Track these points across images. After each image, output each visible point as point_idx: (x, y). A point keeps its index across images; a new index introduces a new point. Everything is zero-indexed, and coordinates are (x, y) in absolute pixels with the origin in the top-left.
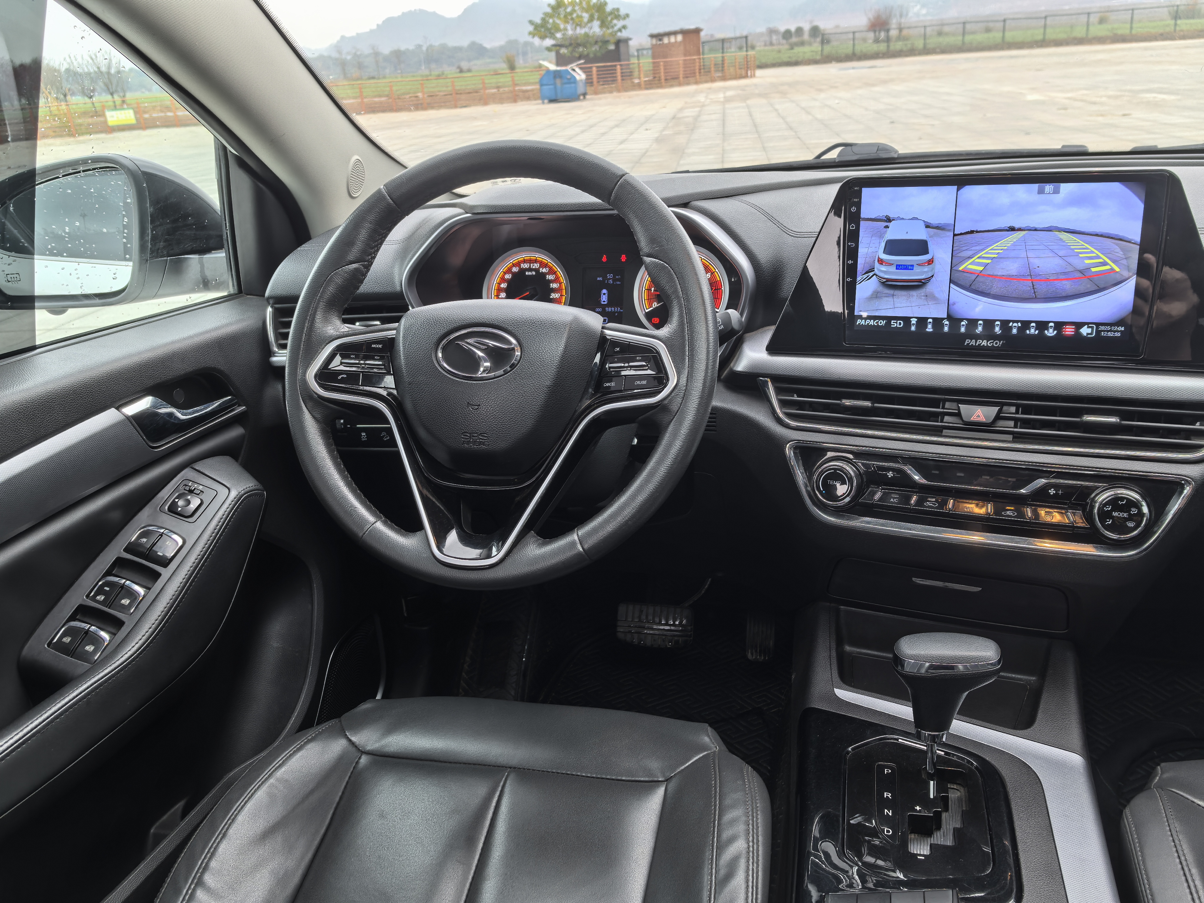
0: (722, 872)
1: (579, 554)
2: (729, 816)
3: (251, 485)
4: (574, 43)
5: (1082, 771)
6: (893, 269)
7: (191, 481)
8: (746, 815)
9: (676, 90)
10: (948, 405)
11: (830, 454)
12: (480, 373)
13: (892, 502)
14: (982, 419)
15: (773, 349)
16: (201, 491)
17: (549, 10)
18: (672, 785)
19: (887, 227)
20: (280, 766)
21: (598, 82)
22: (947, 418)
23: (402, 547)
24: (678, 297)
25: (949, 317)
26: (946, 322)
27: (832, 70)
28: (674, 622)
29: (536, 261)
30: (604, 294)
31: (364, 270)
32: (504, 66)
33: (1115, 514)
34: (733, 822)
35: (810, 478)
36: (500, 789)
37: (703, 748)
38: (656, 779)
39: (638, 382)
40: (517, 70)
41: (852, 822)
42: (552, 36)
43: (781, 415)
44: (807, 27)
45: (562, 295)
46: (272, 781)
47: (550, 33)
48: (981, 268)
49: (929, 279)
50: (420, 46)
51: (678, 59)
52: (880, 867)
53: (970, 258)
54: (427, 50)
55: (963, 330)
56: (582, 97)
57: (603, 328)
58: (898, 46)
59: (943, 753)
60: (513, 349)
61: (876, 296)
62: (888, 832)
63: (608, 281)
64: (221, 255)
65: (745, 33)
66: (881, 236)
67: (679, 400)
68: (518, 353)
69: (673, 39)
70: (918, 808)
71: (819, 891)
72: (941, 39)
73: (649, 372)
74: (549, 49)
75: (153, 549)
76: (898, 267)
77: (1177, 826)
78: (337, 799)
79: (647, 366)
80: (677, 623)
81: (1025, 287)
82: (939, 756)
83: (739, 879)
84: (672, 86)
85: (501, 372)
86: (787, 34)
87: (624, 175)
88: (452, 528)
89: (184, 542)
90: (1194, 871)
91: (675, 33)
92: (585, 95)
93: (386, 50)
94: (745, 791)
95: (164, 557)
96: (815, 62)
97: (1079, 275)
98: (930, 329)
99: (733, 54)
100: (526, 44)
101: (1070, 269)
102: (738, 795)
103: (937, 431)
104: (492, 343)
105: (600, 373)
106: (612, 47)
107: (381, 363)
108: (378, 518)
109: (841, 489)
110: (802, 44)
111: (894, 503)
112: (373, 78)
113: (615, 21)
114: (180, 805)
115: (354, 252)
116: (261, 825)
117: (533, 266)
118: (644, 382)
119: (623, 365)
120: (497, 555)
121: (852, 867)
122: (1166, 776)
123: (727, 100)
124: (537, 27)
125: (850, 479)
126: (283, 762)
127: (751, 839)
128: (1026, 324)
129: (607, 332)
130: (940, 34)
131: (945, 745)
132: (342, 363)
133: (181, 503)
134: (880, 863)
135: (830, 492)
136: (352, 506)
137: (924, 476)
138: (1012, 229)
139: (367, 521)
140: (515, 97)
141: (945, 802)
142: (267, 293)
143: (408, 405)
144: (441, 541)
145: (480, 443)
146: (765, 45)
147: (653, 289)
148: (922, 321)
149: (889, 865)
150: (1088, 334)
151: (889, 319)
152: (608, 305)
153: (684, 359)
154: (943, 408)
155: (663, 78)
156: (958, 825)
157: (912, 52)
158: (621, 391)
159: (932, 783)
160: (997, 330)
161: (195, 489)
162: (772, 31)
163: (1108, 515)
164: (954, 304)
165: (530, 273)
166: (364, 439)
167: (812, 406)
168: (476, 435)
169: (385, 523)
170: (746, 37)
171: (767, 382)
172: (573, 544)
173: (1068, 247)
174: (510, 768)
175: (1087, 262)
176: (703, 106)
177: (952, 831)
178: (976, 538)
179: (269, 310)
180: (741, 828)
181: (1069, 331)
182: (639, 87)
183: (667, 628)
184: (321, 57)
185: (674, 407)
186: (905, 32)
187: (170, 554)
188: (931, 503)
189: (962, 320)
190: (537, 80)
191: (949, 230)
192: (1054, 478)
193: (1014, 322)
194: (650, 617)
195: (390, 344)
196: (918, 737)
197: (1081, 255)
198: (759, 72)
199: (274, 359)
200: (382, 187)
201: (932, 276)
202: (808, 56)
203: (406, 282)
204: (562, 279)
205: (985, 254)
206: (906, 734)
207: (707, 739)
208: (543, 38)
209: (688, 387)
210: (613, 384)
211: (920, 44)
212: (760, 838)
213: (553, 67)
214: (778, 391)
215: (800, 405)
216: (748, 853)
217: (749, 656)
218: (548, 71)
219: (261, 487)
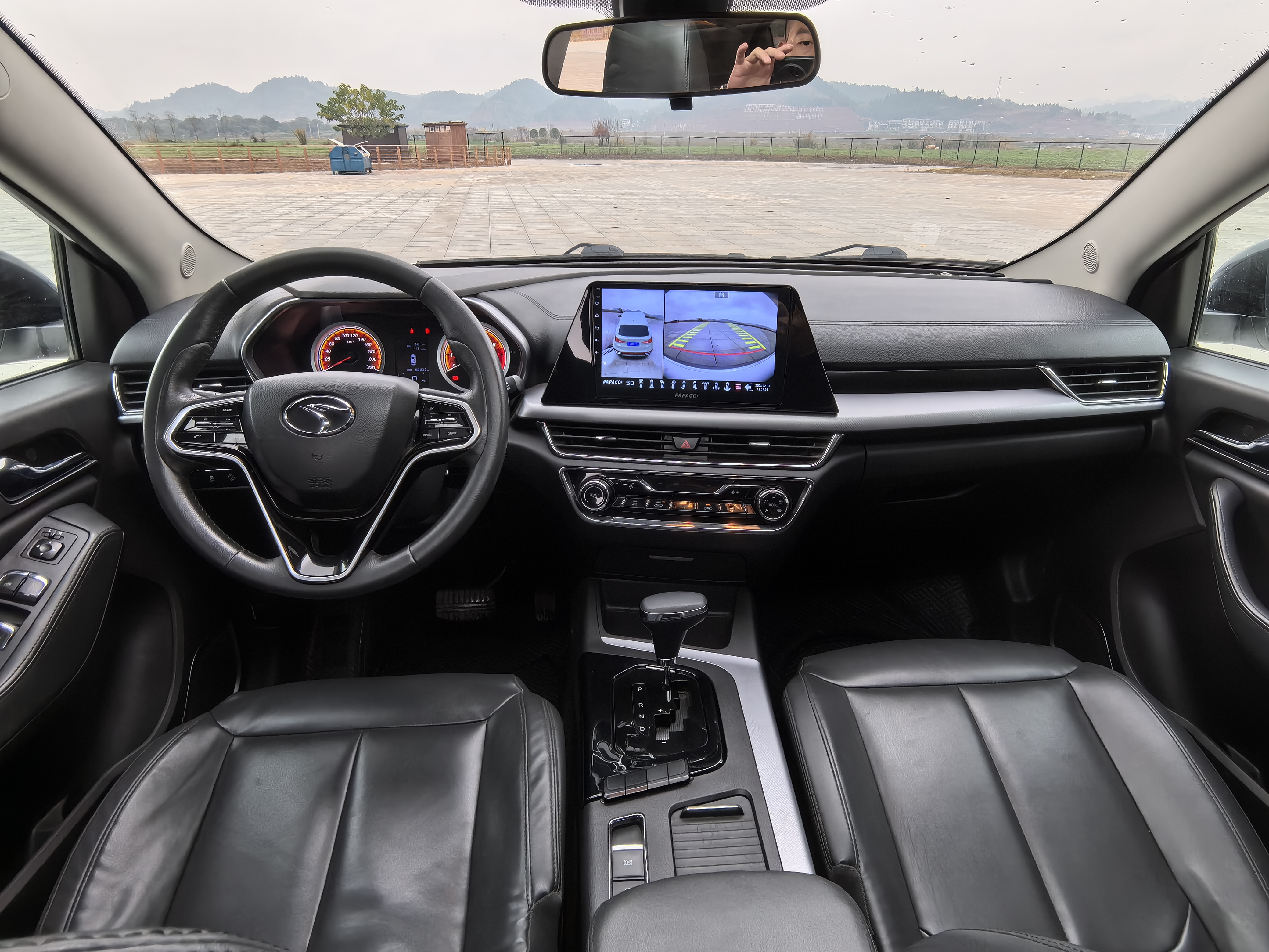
0: (533, 777)
1: (412, 564)
2: (533, 738)
3: (109, 527)
4: (359, 126)
5: (758, 670)
6: (626, 345)
7: (50, 528)
8: (547, 734)
9: (447, 171)
10: (666, 437)
11: (588, 475)
12: (321, 431)
13: (633, 506)
14: (688, 446)
15: (546, 401)
16: (61, 536)
17: (335, 96)
18: (492, 722)
19: (620, 316)
20: (161, 758)
21: (381, 160)
22: (666, 447)
23: (263, 571)
24: (476, 369)
25: (664, 379)
26: (662, 382)
27: (569, 164)
28: (481, 601)
29: (355, 332)
30: (413, 358)
31: (211, 348)
32: (296, 139)
33: (770, 505)
34: (537, 741)
35: (577, 490)
36: (356, 746)
37: (512, 692)
38: (479, 720)
39: (451, 433)
40: (308, 144)
41: (619, 727)
42: (339, 118)
43: (554, 448)
44: (548, 129)
45: (378, 359)
46: (154, 771)
47: (336, 115)
48: (683, 346)
49: (649, 353)
50: (214, 117)
51: (448, 147)
52: (638, 753)
53: (675, 338)
54: (222, 120)
55: (673, 387)
56: (368, 171)
57: (420, 392)
58: (616, 150)
59: (674, 671)
60: (348, 411)
61: (614, 364)
62: (642, 729)
63: (415, 348)
64: (60, 326)
65: (500, 130)
66: (617, 322)
67: (482, 445)
68: (352, 414)
69: (443, 129)
70: (660, 710)
71: (599, 777)
72: (646, 148)
73: (458, 425)
74: (336, 128)
75: (19, 591)
76: (629, 344)
77: (812, 695)
78: (216, 776)
79: (456, 421)
80: (483, 601)
81: (710, 359)
82: (672, 673)
83: (545, 779)
84: (444, 167)
85: (338, 429)
86: (534, 133)
87: (429, 279)
88: (306, 553)
89: (50, 582)
90: (823, 721)
91: (445, 125)
92: (370, 169)
93: (181, 117)
94: (545, 717)
95: (31, 597)
96: (557, 157)
97: (742, 351)
98: (652, 387)
99: (493, 146)
100: (315, 122)
101: (736, 347)
102: (540, 722)
103: (660, 456)
104: (329, 407)
105: (419, 426)
106: (392, 131)
107: (232, 424)
108: (239, 549)
109: (599, 500)
110: (546, 142)
111: (635, 506)
112: (170, 141)
113: (393, 111)
114: (60, 805)
115: (201, 333)
116: (149, 808)
117: (353, 336)
118: (455, 433)
119: (437, 420)
120: (346, 570)
121: (618, 756)
122: (806, 665)
123: (491, 182)
124: (323, 109)
125: (605, 491)
126: (163, 755)
127: (551, 751)
128: (712, 383)
129: (423, 395)
130: (645, 143)
131: (676, 666)
132: (196, 425)
133: (42, 548)
134: (638, 750)
135: (592, 503)
136: (215, 541)
137: (653, 487)
138: (701, 320)
139: (229, 553)
140: (308, 166)
141: (677, 702)
142: (111, 361)
143: (259, 456)
144: (296, 563)
145: (325, 485)
146: (517, 140)
147: (452, 354)
148: (647, 381)
149: (643, 750)
150: (749, 389)
151: (625, 380)
152: (417, 367)
153: (485, 416)
154: (663, 440)
155: (436, 160)
156: (686, 717)
157: (626, 155)
158: (437, 440)
159: (668, 692)
160: (695, 387)
161: (55, 535)
162: (522, 130)
163: (766, 506)
164: (667, 369)
165: (350, 342)
166: (212, 481)
167: (576, 441)
168: (321, 479)
169: (245, 553)
170: (502, 133)
171: (543, 424)
172: (407, 557)
173: (734, 333)
174: (363, 729)
175: (747, 343)
176: (472, 185)
177: (682, 721)
178: (688, 526)
179: (114, 375)
180: (543, 744)
181: (738, 387)
182: (415, 166)
183: (476, 605)
184: (114, 120)
185: (479, 451)
186: (620, 140)
187: (36, 594)
188: (658, 505)
189: (673, 380)
190: (328, 154)
191: (662, 320)
192: (734, 483)
193: (705, 381)
194: (462, 600)
195: (239, 408)
196: (658, 663)
197: (742, 339)
198: (513, 161)
199: (122, 418)
200: (223, 280)
201: (652, 351)
202: (551, 152)
203: (245, 352)
204: (378, 346)
205: (685, 336)
206: (651, 662)
207: (514, 685)
208: (330, 119)
209: (488, 436)
210: (430, 435)
211: (631, 149)
212: (558, 749)
213: (341, 145)
214: (551, 431)
215: (567, 441)
216: (550, 760)
217: (538, 618)
218: (337, 147)
219: (120, 529)
